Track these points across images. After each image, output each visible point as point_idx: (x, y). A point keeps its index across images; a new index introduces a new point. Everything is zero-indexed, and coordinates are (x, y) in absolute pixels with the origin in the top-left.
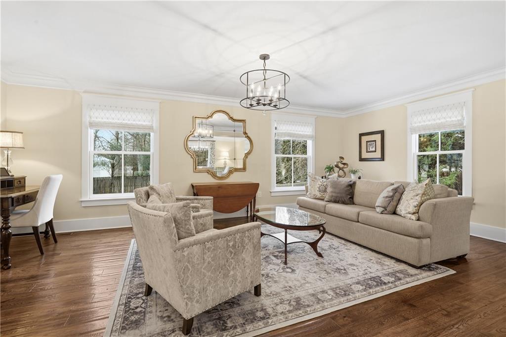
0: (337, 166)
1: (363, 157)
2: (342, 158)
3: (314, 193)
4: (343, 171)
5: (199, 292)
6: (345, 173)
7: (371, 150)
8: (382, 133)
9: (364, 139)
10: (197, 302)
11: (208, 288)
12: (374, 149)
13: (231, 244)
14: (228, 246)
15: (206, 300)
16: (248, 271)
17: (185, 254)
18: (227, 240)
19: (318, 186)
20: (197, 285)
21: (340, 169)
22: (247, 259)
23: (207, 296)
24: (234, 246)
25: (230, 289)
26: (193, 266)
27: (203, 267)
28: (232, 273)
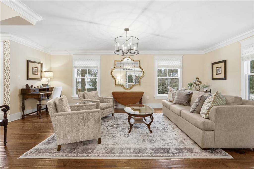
0: (195, 83)
1: (214, 77)
2: (198, 78)
3: (169, 98)
4: (199, 86)
5: (63, 135)
6: (200, 87)
7: (219, 73)
8: (225, 62)
9: (215, 66)
10: (62, 139)
11: (68, 134)
12: (220, 73)
13: (81, 117)
14: (79, 118)
15: (67, 139)
16: (91, 131)
17: (56, 118)
18: (79, 116)
19: (172, 94)
20: (62, 132)
21: (197, 85)
22: (91, 126)
23: (67, 138)
24: (83, 119)
25: (81, 137)
26: (60, 124)
27: (65, 125)
28: (81, 130)
